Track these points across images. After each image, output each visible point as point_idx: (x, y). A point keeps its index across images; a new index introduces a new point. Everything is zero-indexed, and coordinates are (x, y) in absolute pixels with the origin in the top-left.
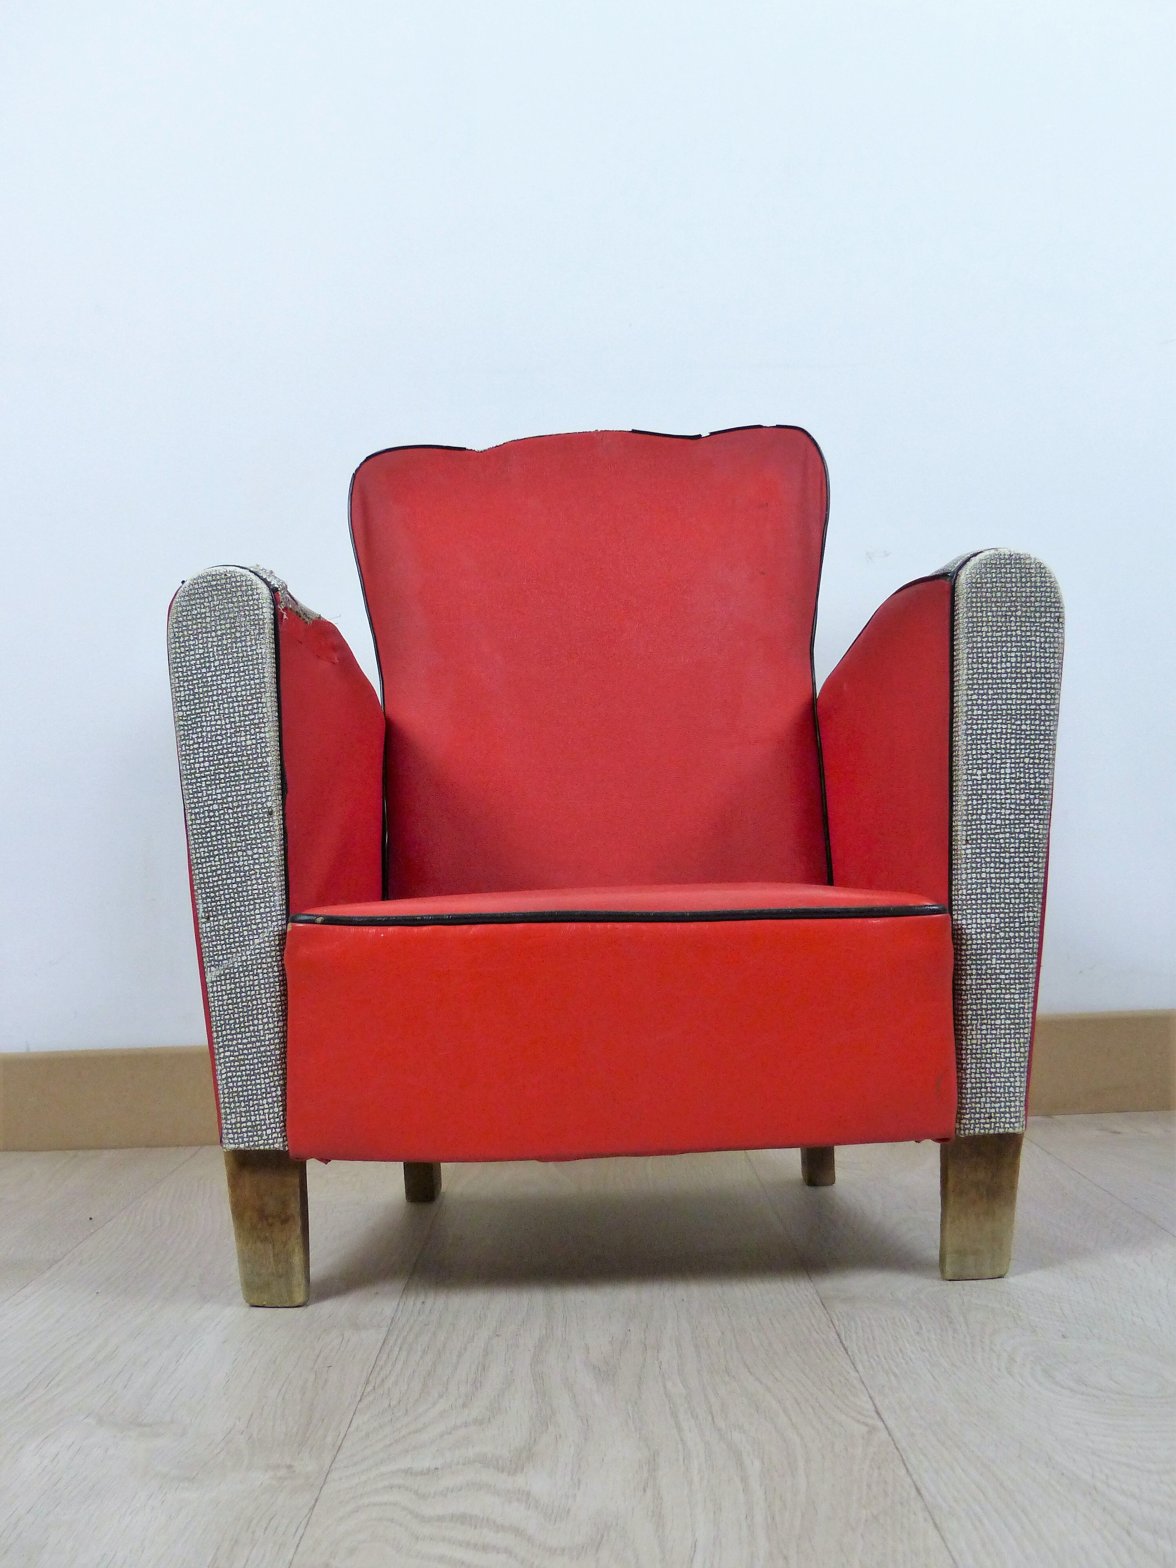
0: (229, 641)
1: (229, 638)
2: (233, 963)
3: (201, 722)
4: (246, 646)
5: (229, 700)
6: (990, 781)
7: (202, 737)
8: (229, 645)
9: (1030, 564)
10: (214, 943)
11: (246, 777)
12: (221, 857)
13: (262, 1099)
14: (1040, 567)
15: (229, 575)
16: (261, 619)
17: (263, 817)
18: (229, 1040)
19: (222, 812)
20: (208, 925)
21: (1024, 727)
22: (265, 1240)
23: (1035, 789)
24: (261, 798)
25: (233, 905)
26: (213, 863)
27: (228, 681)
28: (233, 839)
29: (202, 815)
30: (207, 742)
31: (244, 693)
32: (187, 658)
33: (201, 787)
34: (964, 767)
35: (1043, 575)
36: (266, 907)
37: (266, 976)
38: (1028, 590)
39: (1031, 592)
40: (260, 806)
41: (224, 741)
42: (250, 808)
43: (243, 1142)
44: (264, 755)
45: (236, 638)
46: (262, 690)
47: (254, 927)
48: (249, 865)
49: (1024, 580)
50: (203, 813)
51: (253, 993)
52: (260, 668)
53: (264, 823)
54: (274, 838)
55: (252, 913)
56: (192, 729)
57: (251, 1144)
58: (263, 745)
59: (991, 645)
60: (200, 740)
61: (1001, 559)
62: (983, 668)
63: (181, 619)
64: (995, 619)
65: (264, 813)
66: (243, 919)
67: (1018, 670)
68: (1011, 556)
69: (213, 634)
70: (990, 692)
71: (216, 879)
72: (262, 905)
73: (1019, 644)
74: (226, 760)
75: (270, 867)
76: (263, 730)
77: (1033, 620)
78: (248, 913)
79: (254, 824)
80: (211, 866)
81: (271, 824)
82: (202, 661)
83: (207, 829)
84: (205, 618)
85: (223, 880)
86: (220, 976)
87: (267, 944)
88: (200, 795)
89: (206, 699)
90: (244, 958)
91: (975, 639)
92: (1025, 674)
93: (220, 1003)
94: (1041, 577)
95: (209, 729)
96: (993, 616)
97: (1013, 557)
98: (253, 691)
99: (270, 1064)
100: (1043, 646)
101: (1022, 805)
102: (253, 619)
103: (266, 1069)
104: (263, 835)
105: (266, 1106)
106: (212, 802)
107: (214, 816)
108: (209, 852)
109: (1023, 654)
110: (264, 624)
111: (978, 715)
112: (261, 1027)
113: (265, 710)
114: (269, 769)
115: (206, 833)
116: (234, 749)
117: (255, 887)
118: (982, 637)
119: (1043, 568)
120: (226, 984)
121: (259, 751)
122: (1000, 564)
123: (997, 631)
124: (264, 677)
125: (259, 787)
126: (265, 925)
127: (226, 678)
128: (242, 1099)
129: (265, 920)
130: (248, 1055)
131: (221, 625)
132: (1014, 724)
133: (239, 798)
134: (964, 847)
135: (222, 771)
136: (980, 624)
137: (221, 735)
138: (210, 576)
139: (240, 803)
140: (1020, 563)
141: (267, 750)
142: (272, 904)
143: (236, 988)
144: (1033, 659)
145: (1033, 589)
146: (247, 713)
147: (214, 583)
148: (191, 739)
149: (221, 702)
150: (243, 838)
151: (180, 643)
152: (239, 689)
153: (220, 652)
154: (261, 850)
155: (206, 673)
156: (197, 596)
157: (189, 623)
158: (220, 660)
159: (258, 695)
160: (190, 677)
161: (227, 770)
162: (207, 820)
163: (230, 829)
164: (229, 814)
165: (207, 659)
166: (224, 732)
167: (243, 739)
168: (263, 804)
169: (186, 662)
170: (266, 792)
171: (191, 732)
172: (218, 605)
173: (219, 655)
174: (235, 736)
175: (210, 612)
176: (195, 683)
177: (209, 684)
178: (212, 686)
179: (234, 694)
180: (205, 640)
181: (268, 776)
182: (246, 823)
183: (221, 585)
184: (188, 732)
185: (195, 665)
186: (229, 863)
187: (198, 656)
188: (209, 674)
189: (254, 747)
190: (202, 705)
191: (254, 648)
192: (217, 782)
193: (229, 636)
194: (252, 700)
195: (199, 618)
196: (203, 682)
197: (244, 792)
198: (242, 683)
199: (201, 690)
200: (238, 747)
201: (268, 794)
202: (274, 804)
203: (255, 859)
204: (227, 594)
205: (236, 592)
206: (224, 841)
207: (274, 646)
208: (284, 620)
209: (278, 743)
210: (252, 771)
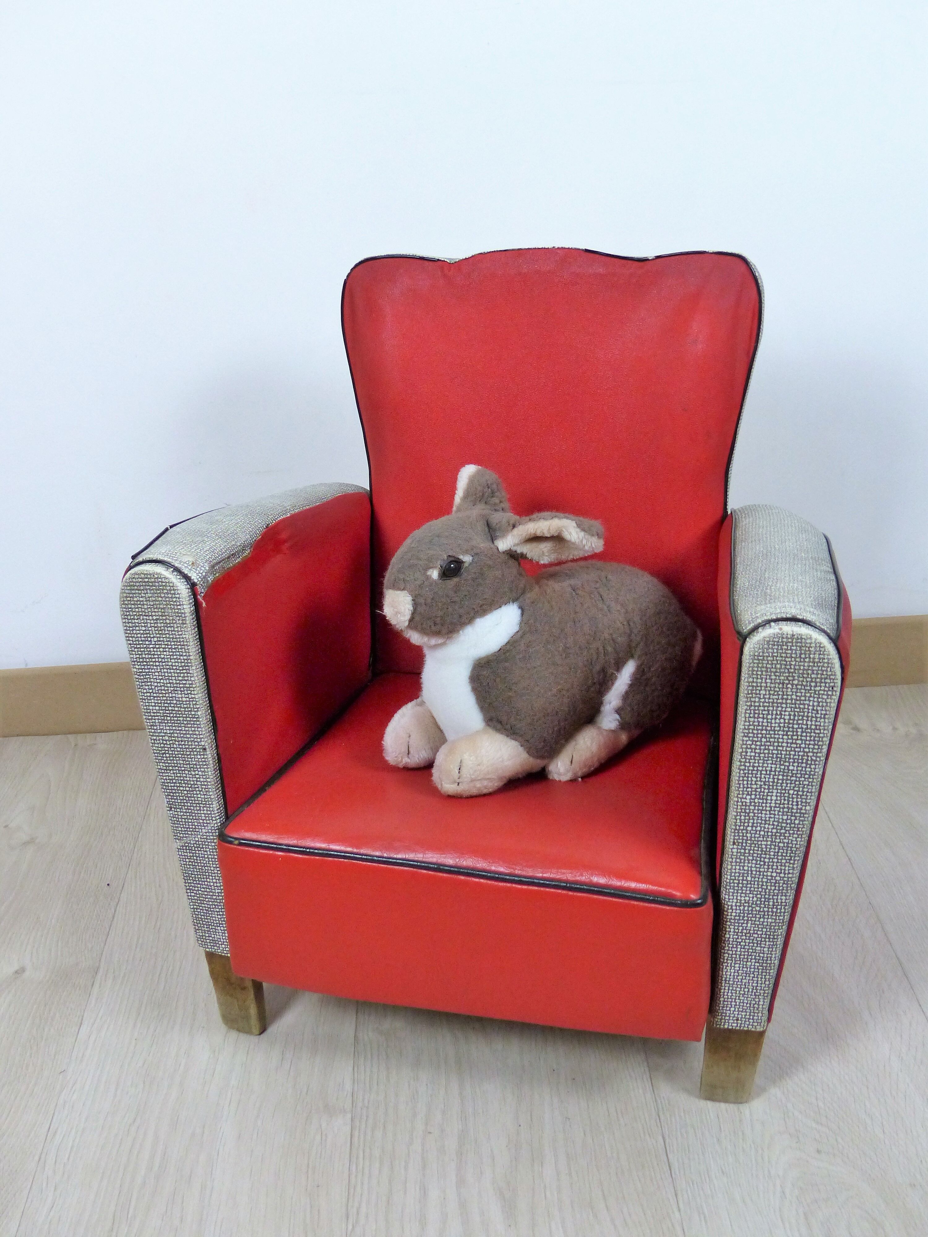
0: (162, 625)
1: (162, 623)
2: (190, 841)
3: (150, 679)
4: (174, 631)
5: (167, 667)
6: (757, 804)
7: (151, 689)
8: (162, 628)
9: (811, 643)
10: (177, 825)
11: (185, 722)
12: (175, 771)
13: (218, 927)
14: (820, 647)
15: (156, 576)
16: (182, 613)
17: (200, 752)
18: (193, 887)
19: (171, 742)
20: (171, 812)
21: (791, 768)
22: (231, 996)
23: (797, 813)
24: (197, 738)
25: (186, 804)
26: (169, 774)
27: (165, 653)
28: (182, 762)
29: (158, 742)
30: (156, 693)
31: (177, 664)
32: (134, 632)
33: (155, 722)
34: (736, 792)
35: (822, 653)
36: (207, 810)
37: (212, 853)
38: (806, 664)
39: (809, 666)
40: (196, 743)
41: (167, 695)
42: (190, 743)
43: (208, 948)
45: (166, 623)
46: (189, 664)
47: (201, 821)
48: (193, 781)
49: (803, 656)
50: (159, 740)
51: (205, 862)
52: (186, 648)
53: (200, 755)
54: (208, 767)
55: (199, 812)
56: (144, 682)
57: (213, 950)
58: (194, 703)
59: (768, 704)
60: (151, 691)
61: (783, 638)
62: (759, 722)
63: (126, 602)
64: (773, 685)
65: (200, 749)
66: (194, 815)
67: (791, 726)
68: (793, 635)
69: (151, 618)
70: (764, 740)
71: (173, 785)
72: (205, 809)
73: (793, 706)
74: (170, 708)
75: (208, 785)
76: (193, 693)
77: (809, 688)
78: (196, 812)
79: (194, 755)
80: (169, 776)
81: (205, 756)
82: (145, 635)
83: (163, 752)
84: (143, 605)
85: (177, 787)
86: (183, 846)
87: (211, 834)
88: (155, 728)
89: (152, 663)
90: (197, 839)
91: (753, 700)
92: (797, 729)
93: (185, 863)
94: (820, 654)
95: (156, 684)
96: (771, 683)
97: (796, 636)
98: (183, 664)
99: (220, 907)
100: (815, 708)
101: (784, 823)
102: (177, 612)
103: (218, 910)
104: (201, 763)
105: (220, 931)
106: (164, 734)
107: (166, 744)
108: (166, 766)
109: (796, 713)
110: (185, 617)
111: (751, 756)
112: (212, 884)
113: (192, 679)
114: (200, 720)
115: (163, 754)
116: (175, 702)
117: (199, 796)
118: (760, 698)
119: (822, 647)
120: (187, 852)
121: (192, 706)
122: (783, 642)
123: (774, 695)
124: (189, 656)
125: (195, 731)
126: (208, 822)
127: (163, 652)
128: (205, 923)
129: (207, 818)
130: (206, 898)
131: (155, 612)
132: (783, 765)
133: (182, 735)
134: (731, 847)
135: (168, 715)
136: (759, 688)
137: (164, 690)
138: (142, 573)
139: (183, 739)
140: (801, 643)
141: (198, 706)
142: (211, 809)
143: (193, 856)
144: (805, 718)
145: (811, 664)
146: (180, 678)
147: (146, 580)
148: (145, 689)
149: (162, 667)
150: (187, 763)
151: (128, 619)
152: (173, 661)
153: (157, 632)
154: (200, 773)
155: (149, 644)
156: (136, 588)
157: (133, 606)
158: (157, 637)
159: (187, 668)
160: (138, 646)
161: (172, 715)
162: (162, 745)
163: (178, 754)
164: (176, 745)
165: (148, 635)
166: (166, 688)
167: (180, 696)
168: (198, 742)
169: (134, 634)
170: (200, 735)
171: (144, 684)
172: (151, 597)
173: (156, 634)
174: (174, 693)
175: (146, 601)
176: (142, 650)
177: (152, 653)
178: (154, 655)
179: (170, 664)
180: (145, 621)
181: (200, 724)
182: (188, 753)
183: (152, 582)
184: (142, 682)
185: (141, 637)
186: (180, 777)
187: (142, 632)
188: (151, 646)
189: (188, 703)
190: (149, 667)
191: (180, 633)
192: (166, 721)
193: (161, 621)
194: (183, 670)
195: (139, 604)
196: (147, 651)
197: (184, 732)
198: (175, 657)
199: (147, 656)
200: (177, 701)
201: (201, 736)
202: (206, 744)
203: (197, 778)
204: (156, 590)
205: (163, 589)
206: (175, 762)
207: (196, 629)
208: (204, 605)
209: (207, 699)
210: (188, 719)
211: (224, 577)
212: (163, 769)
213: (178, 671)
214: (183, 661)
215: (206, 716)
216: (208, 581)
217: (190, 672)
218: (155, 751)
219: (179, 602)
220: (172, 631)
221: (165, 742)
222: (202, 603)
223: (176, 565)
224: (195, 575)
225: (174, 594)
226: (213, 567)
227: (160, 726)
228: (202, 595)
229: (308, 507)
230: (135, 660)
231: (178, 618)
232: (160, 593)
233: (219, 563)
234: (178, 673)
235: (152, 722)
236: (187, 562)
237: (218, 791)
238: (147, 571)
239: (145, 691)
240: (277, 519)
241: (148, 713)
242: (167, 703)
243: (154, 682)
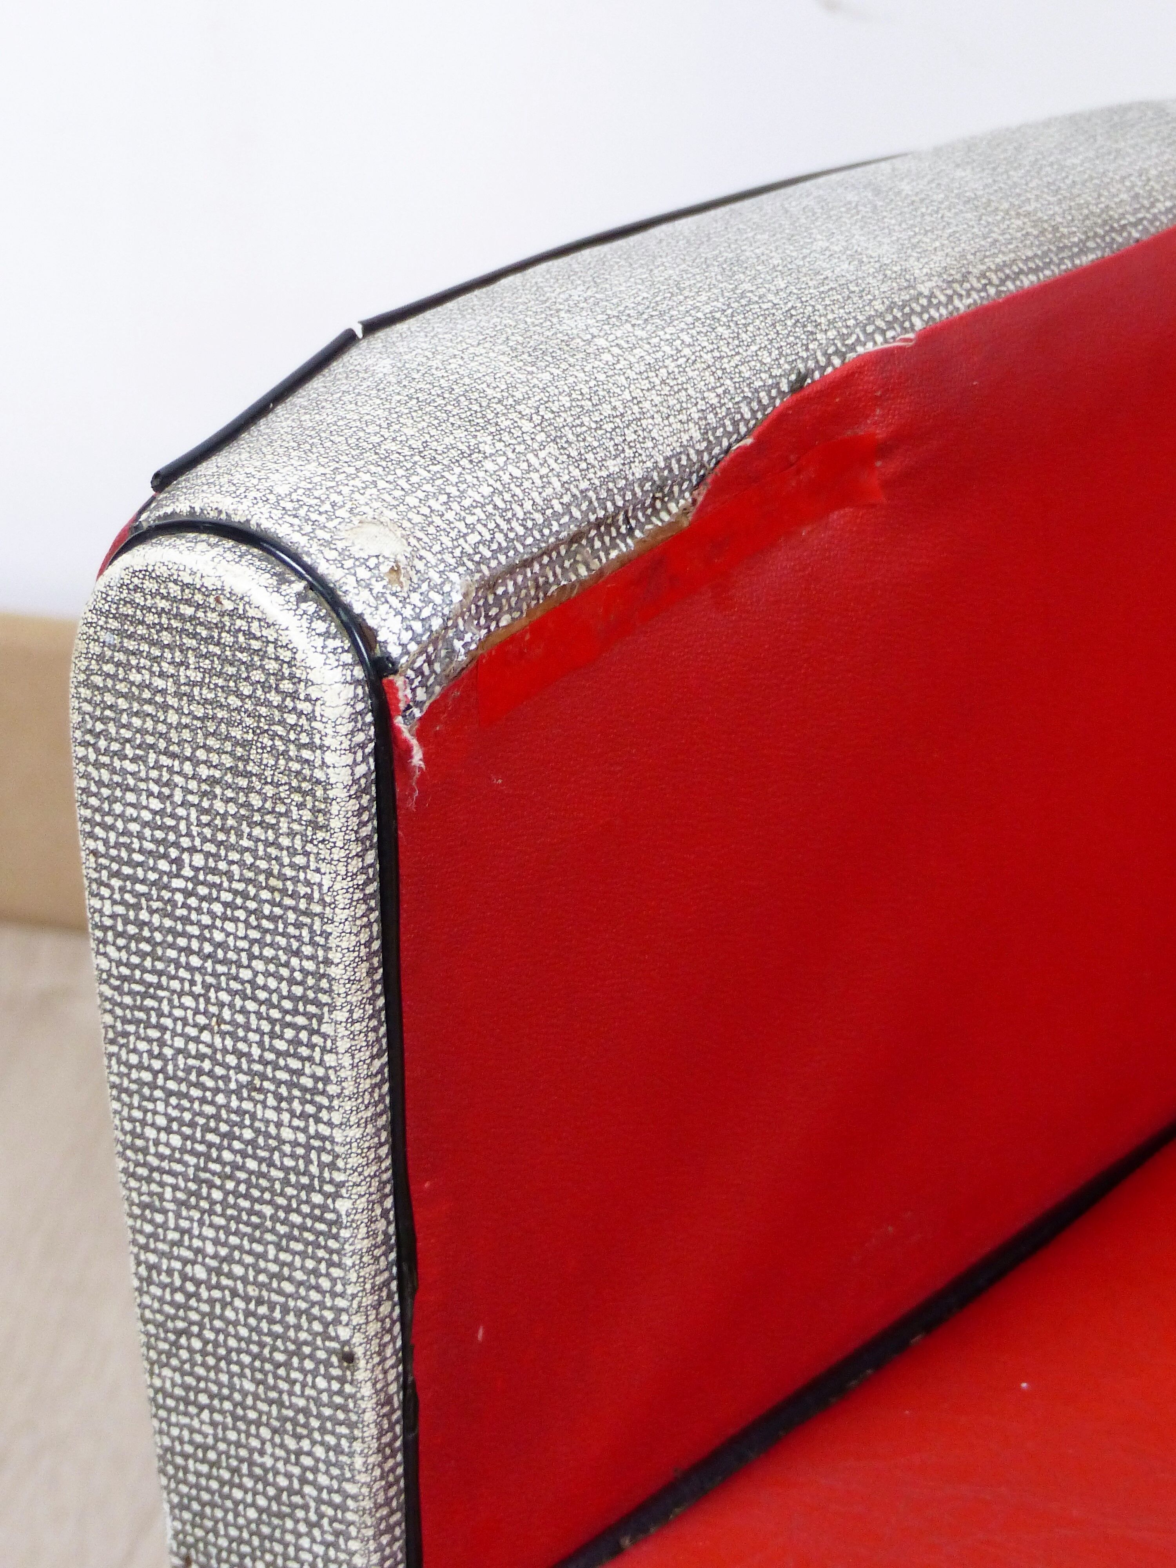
0: (232, 809)
1: (230, 800)
4: (275, 844)
5: (234, 985)
7: (160, 1056)
8: (231, 822)
11: (282, 1229)
12: (218, 1417)
15: (228, 605)
16: (318, 782)
17: (327, 1363)
19: (216, 1294)
24: (322, 1305)
26: (196, 1423)
27: (230, 926)
28: (249, 1386)
29: (164, 1278)
30: (177, 1079)
31: (272, 983)
32: (118, 808)
33: (161, 1197)
40: (317, 1327)
41: (221, 1099)
44: (328, 1188)
45: (247, 805)
48: (289, 1476)
50: (169, 1273)
52: (317, 927)
53: (329, 1378)
54: (357, 1433)
56: (137, 1022)
60: (157, 1064)
63: (98, 680)
65: (330, 1352)
69: (188, 767)
71: (204, 1469)
74: (227, 1156)
76: (324, 1115)
79: (303, 1370)
80: (191, 1430)
81: (348, 1388)
82: (159, 835)
83: (181, 1325)
84: (166, 706)
85: (222, 1482)
88: (159, 1218)
89: (172, 954)
95: (179, 1043)
98: (298, 990)
102: (298, 773)
104: (327, 1412)
106: (189, 1255)
107: (197, 1296)
108: (187, 1388)
113: (330, 1059)
114: (347, 1232)
115: (179, 1333)
116: (248, 1134)
121: (314, 1169)
125: (316, 1273)
127: (224, 918)
131: (209, 749)
133: (262, 1278)
135: (217, 1181)
137: (210, 1074)
138: (175, 582)
139: (265, 1293)
141: (339, 1177)
146: (281, 1045)
147: (188, 611)
148: (135, 1051)
149: (210, 980)
150: (273, 1395)
151: (97, 751)
152: (259, 965)
153: (207, 832)
154: (319, 1451)
155: (170, 875)
156: (141, 630)
157: (122, 703)
158: (208, 855)
159: (312, 1009)
160: (126, 870)
161: (230, 1185)
162: (179, 1298)
163: (239, 1351)
164: (236, 1310)
165: (172, 837)
166: (219, 1071)
167: (271, 1115)
168: (326, 1325)
169: (117, 817)
170: (334, 1295)
171: (131, 1028)
172: (201, 684)
173: (205, 840)
174: (250, 1098)
175: (178, 695)
176: (140, 888)
177: (179, 912)
178: (185, 920)
179: (246, 974)
180: (166, 776)
181: (338, 1252)
182: (280, 1357)
183: (208, 626)
184: (125, 1021)
185: (140, 837)
186: (238, 1445)
187: (146, 816)
188: (177, 883)
189: (300, 1151)
190: (160, 966)
191: (300, 860)
192: (204, 1204)
193: (230, 794)
194: (295, 1012)
195: (150, 702)
196: (160, 898)
197: (274, 1268)
198: (268, 952)
199: (156, 920)
200: (258, 1132)
201: (341, 1303)
202: (358, 1338)
203: (305, 1469)
204: (224, 661)
205: (250, 666)
206: (224, 1378)
207: (371, 857)
208: (417, 758)
209: (383, 1151)
210: (295, 1218)
211: (538, 628)
212: (172, 1396)
213: (275, 1014)
214: (298, 976)
215: (372, 1220)
216: (452, 652)
217: (324, 1028)
218: (148, 1314)
219: (311, 735)
220: (267, 844)
221: (190, 1287)
222: (409, 750)
223: (323, 568)
224: (395, 623)
225: (294, 696)
226: (490, 585)
227: (178, 1216)
228: (417, 713)
229: (1028, 281)
230: (108, 922)
231: (297, 798)
232: (237, 678)
233: (526, 564)
234: (272, 1022)
235: (151, 1194)
236: (372, 563)
237: (385, 1540)
238: (193, 573)
239: (134, 1059)
240: (852, 348)
241: (136, 1150)
242: (215, 1131)
243: (174, 1034)
